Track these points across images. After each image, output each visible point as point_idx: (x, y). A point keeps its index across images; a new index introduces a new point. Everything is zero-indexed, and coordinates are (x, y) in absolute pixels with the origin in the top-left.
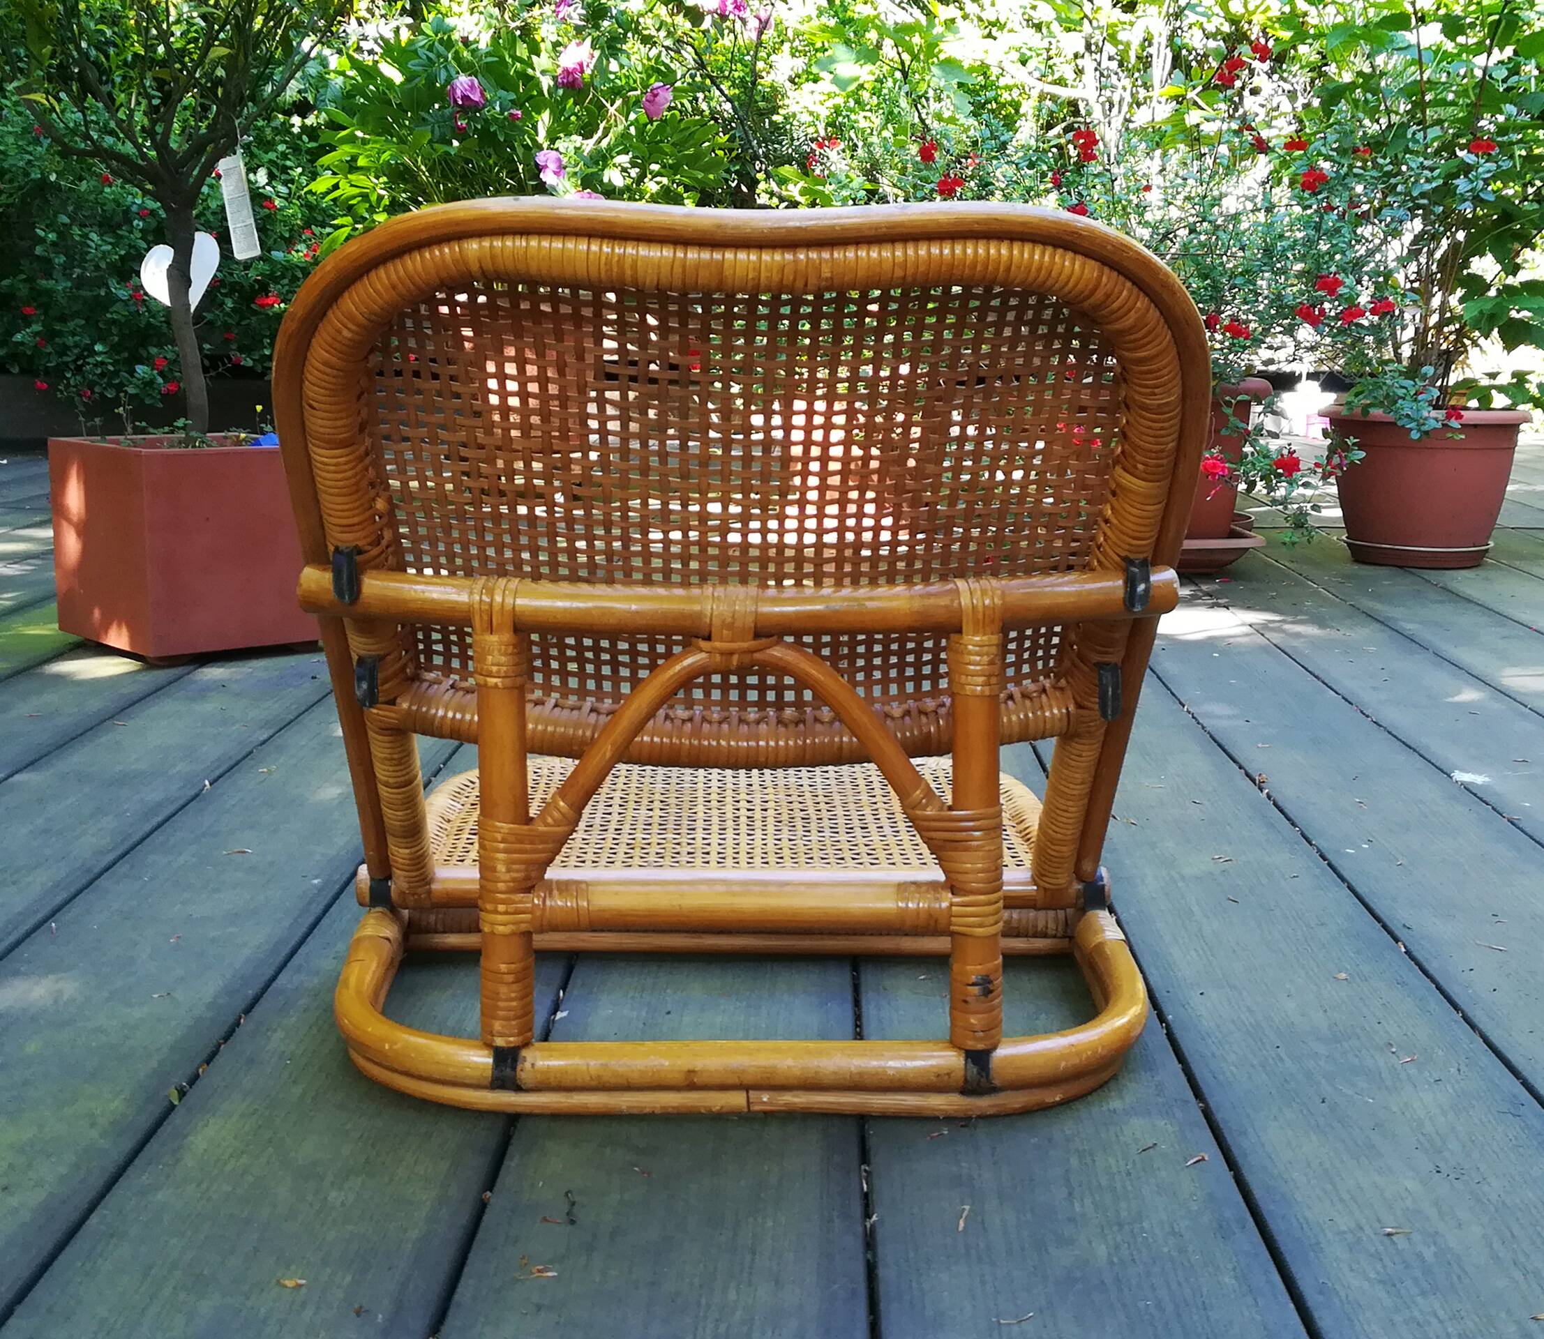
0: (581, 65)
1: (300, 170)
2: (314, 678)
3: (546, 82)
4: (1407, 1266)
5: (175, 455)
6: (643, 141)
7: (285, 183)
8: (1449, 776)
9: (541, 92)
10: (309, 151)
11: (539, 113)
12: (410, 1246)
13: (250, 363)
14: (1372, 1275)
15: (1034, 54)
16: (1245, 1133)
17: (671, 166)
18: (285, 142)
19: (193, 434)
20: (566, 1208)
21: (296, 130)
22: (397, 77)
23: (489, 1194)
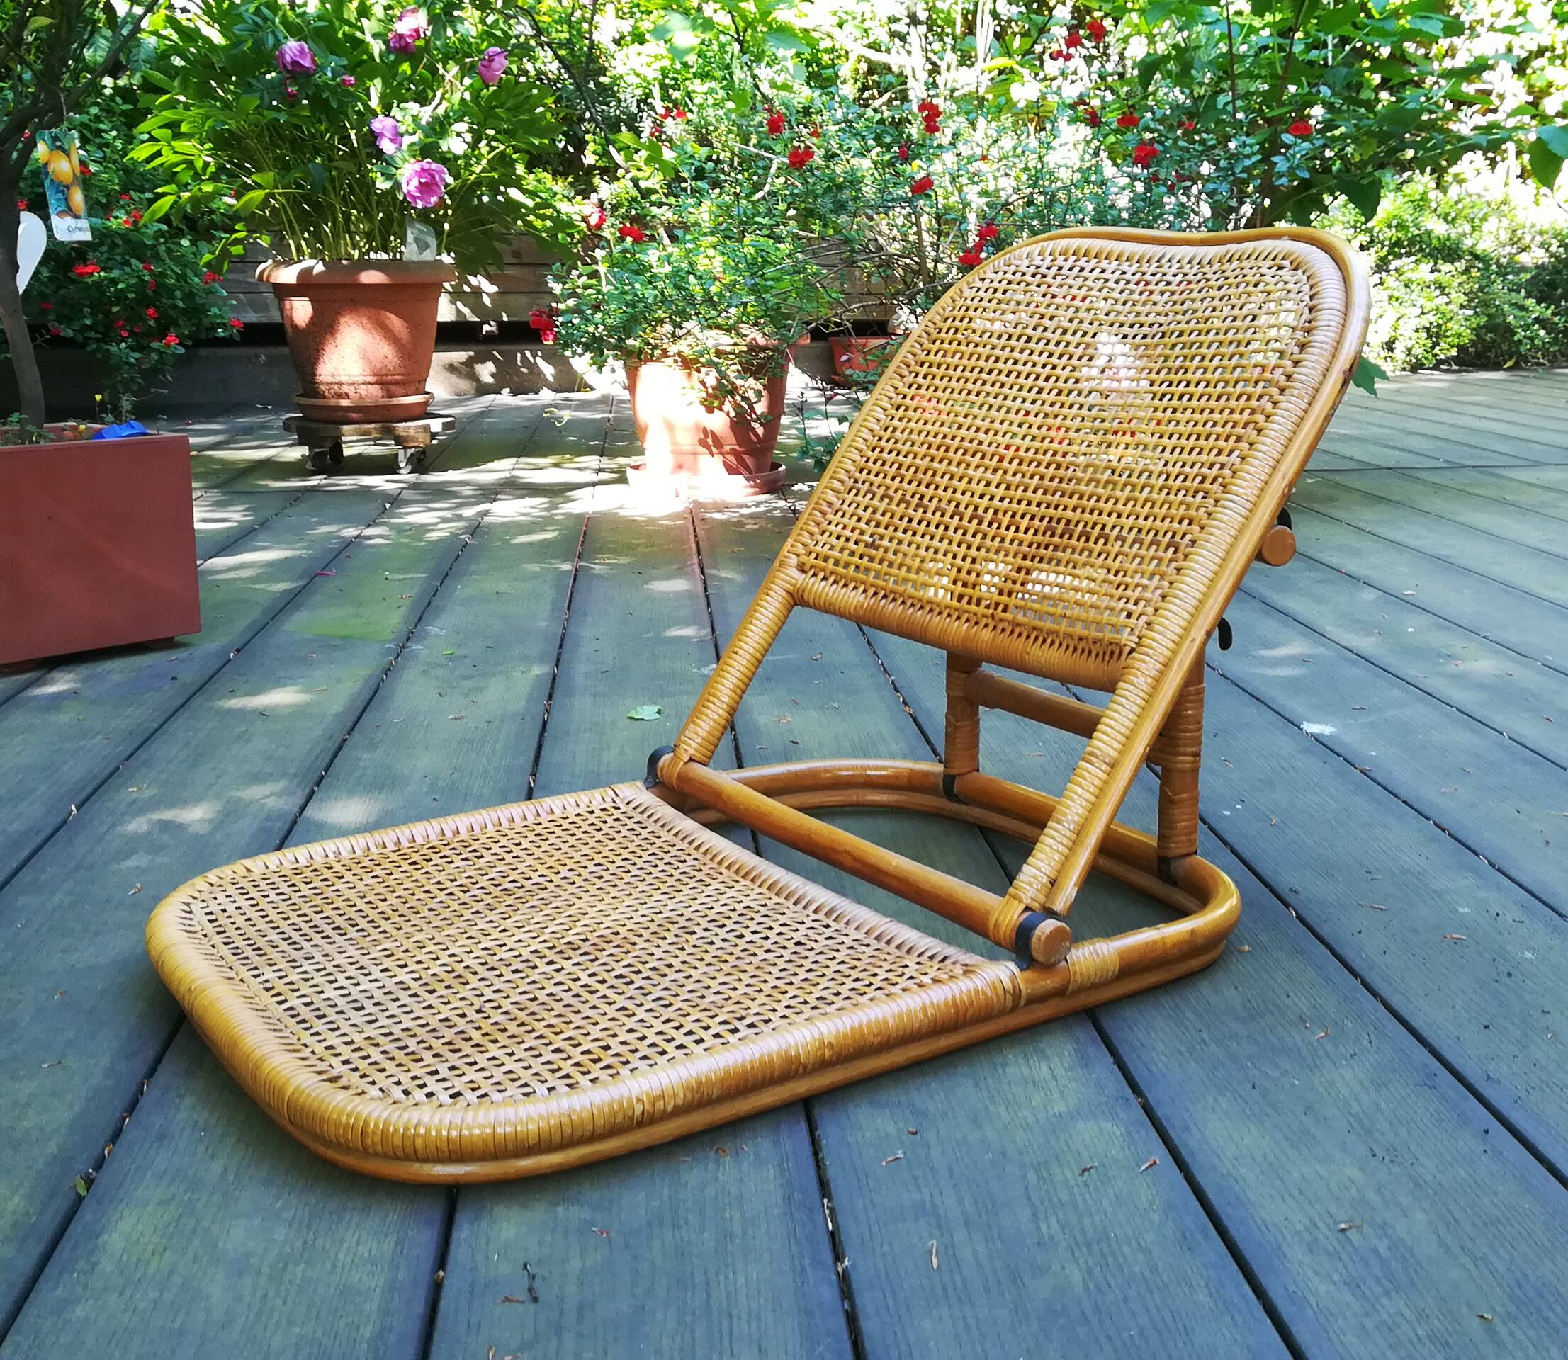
0: (417, 31)
1: (114, 133)
2: (174, 678)
3: (377, 47)
4: (1367, 1264)
5: (11, 453)
6: (478, 105)
7: (100, 147)
8: (1298, 727)
9: (371, 57)
10: (124, 114)
11: (372, 80)
12: (365, 1346)
13: (70, 333)
14: (1336, 1277)
15: (849, 18)
16: (1187, 1130)
17: (506, 132)
18: (98, 104)
19: (29, 427)
20: (525, 1282)
21: (108, 92)
22: (218, 38)
23: (441, 1273)
